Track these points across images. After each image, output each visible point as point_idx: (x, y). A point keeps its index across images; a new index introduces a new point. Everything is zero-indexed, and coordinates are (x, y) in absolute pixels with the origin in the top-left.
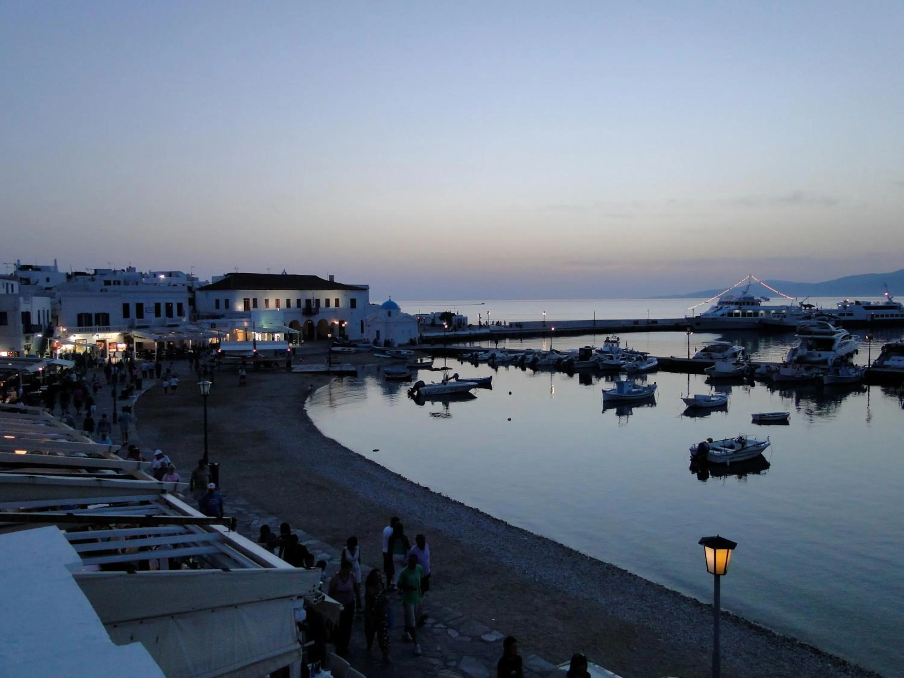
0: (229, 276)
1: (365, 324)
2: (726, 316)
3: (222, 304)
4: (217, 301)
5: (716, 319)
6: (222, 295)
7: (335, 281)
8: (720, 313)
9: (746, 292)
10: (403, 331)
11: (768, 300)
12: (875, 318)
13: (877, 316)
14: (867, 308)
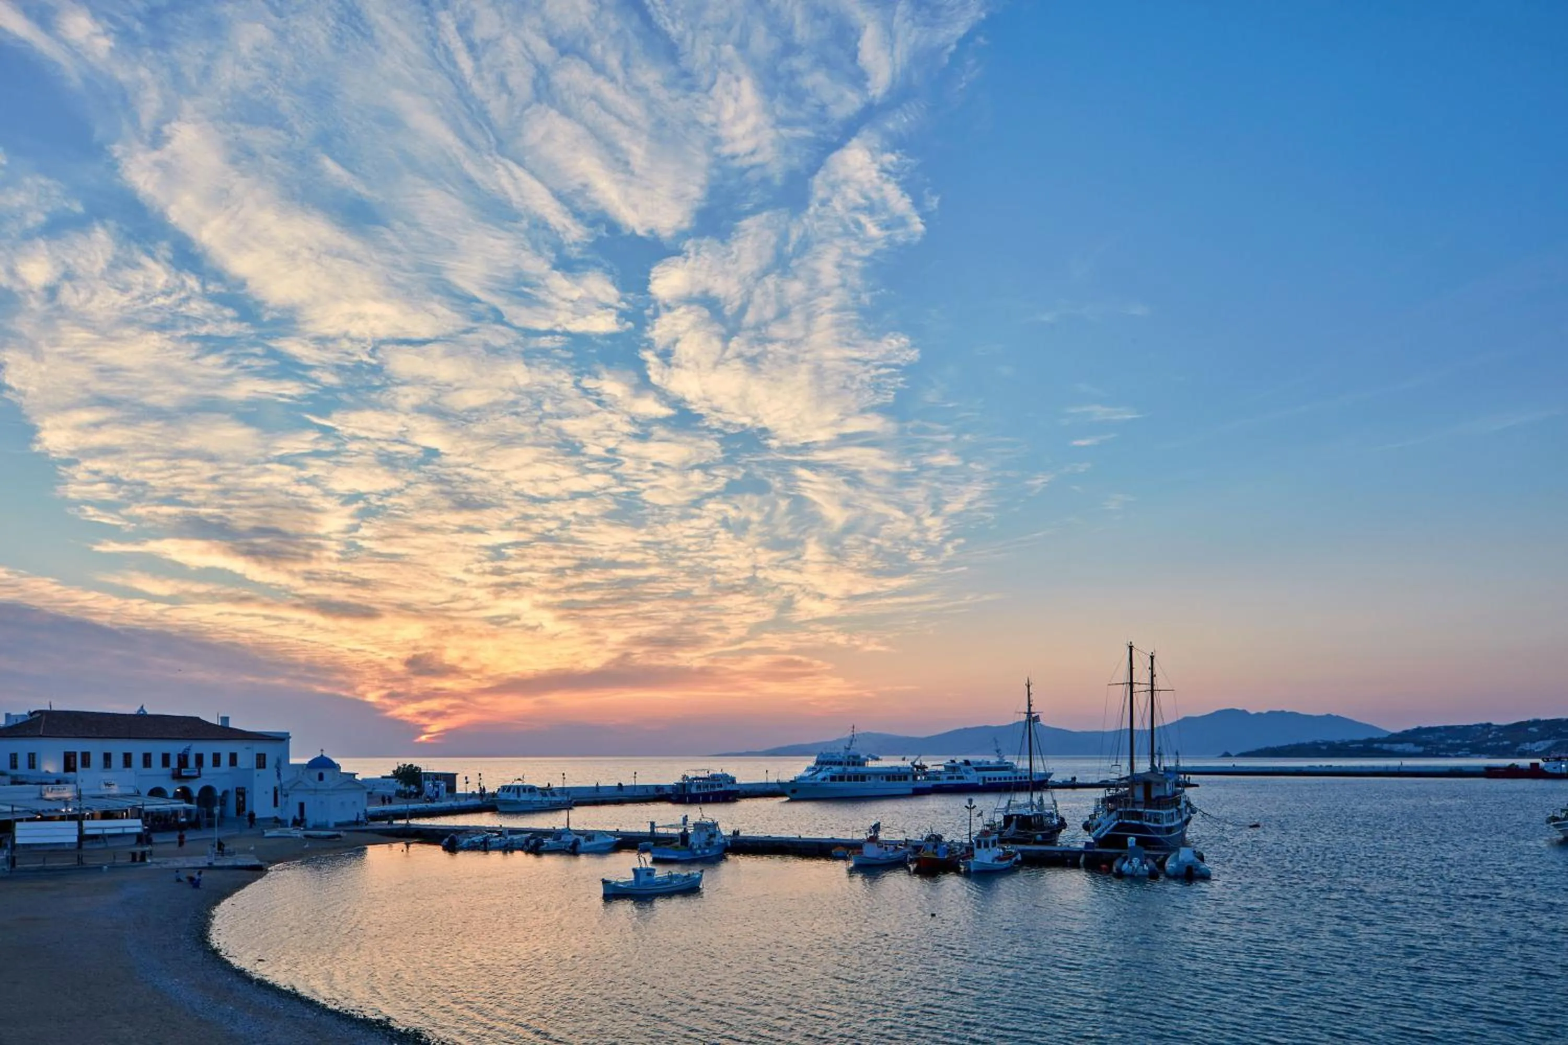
0: (38, 715)
1: (279, 792)
2: (828, 781)
3: (22, 761)
4: (14, 758)
5: (816, 784)
6: (22, 747)
7: (230, 726)
8: (820, 776)
9: (849, 749)
10: (342, 803)
11: (877, 759)
12: (987, 781)
13: (989, 779)
14: (977, 769)
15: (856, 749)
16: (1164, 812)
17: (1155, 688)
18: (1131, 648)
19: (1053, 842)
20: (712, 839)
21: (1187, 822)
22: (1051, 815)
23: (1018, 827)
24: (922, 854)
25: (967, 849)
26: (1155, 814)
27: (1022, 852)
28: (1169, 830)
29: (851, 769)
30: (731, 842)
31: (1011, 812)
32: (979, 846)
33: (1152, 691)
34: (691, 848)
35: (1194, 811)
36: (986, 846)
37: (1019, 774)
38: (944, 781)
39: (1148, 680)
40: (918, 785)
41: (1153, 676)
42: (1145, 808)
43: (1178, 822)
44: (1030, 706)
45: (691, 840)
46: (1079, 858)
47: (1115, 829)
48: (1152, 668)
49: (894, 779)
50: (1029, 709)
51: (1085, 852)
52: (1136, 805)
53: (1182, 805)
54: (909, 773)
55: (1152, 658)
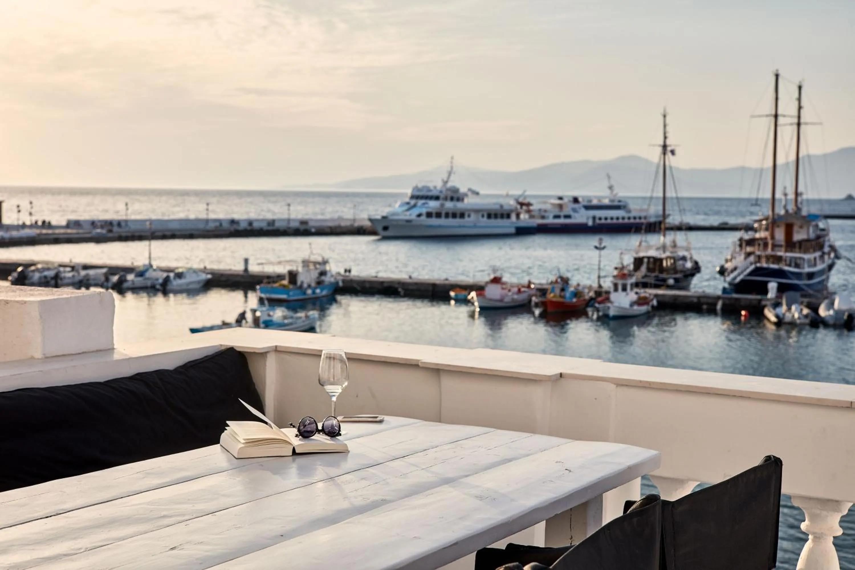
2: (424, 217)
5: (410, 221)
8: (415, 212)
9: (447, 181)
12: (598, 221)
13: (600, 219)
14: (588, 208)
15: (454, 182)
16: (806, 256)
17: (802, 120)
18: (777, 76)
19: (686, 288)
20: (323, 278)
21: (830, 267)
22: (684, 258)
23: (649, 269)
24: (550, 296)
25: (596, 292)
26: (796, 258)
27: (656, 296)
28: (811, 276)
29: (449, 205)
30: (344, 281)
31: (642, 254)
32: (616, 289)
33: (799, 124)
34: (301, 287)
35: (837, 257)
36: (624, 289)
37: (632, 215)
38: (550, 220)
39: (795, 113)
40: (521, 224)
41: (800, 108)
42: (786, 251)
43: (820, 267)
44: (665, 138)
45: (300, 279)
46: (715, 305)
47: (751, 274)
48: (799, 99)
49: (496, 216)
50: (665, 142)
51: (723, 298)
52: (777, 249)
53: (826, 249)
54: (512, 211)
55: (800, 88)
